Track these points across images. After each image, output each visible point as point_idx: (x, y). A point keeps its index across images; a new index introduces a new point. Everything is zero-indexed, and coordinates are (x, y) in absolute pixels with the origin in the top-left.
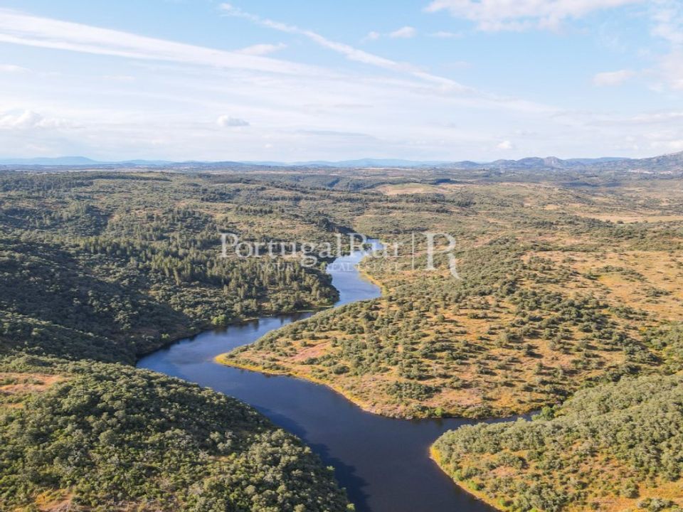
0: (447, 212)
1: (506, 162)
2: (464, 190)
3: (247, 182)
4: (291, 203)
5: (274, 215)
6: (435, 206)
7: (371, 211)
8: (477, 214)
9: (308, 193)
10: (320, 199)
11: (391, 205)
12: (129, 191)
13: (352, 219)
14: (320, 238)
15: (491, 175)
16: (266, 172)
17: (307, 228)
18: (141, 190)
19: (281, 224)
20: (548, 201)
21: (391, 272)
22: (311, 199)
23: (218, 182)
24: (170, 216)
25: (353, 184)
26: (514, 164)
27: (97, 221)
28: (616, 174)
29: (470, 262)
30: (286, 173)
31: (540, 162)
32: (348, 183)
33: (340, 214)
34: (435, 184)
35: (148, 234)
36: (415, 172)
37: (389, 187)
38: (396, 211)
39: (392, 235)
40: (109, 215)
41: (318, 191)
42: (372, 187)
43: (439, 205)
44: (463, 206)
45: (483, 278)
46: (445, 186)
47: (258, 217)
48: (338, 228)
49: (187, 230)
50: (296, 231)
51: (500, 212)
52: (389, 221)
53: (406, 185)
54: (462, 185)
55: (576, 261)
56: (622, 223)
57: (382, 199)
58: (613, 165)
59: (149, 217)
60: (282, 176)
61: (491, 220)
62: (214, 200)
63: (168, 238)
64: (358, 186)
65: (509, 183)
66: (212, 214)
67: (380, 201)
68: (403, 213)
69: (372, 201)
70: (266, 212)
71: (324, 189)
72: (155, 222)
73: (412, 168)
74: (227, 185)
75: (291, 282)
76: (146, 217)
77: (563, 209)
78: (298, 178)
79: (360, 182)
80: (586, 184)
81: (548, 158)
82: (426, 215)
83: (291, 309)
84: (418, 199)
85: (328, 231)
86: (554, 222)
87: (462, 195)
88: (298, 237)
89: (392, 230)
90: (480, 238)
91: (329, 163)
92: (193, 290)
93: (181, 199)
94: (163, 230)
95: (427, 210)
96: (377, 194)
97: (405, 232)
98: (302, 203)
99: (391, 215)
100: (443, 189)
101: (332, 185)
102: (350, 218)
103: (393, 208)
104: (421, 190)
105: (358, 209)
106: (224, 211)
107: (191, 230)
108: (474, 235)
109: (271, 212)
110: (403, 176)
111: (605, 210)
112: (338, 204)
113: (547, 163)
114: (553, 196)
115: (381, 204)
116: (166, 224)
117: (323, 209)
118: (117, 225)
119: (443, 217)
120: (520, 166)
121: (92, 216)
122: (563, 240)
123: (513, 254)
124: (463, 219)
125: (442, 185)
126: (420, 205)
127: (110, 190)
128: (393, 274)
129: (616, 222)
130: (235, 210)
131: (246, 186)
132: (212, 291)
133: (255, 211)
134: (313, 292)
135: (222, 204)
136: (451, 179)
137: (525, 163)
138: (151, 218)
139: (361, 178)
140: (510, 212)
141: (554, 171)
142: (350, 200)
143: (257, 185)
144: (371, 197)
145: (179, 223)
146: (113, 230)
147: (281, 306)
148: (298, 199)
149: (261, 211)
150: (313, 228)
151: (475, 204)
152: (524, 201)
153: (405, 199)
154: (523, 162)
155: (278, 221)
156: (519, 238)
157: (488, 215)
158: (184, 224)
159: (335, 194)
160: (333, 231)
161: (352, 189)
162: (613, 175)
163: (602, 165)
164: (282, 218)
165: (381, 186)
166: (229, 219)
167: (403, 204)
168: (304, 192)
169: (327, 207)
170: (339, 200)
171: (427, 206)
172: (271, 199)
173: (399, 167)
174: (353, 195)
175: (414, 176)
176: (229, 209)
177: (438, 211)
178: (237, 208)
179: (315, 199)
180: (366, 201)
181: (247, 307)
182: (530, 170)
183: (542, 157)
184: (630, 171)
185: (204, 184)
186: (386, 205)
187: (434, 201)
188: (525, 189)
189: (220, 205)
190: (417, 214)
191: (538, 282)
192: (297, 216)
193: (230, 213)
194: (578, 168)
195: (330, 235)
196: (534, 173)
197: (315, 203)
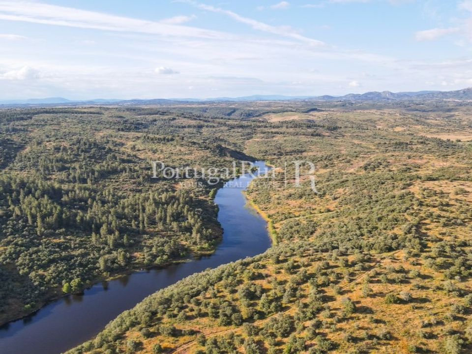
0: (320, 135)
1: (354, 96)
2: (329, 117)
3: (163, 113)
4: (195, 131)
5: (175, 143)
6: (310, 130)
7: (258, 135)
8: (343, 136)
9: (209, 122)
10: (218, 127)
11: (274, 130)
12: (59, 124)
13: (243, 143)
14: (213, 163)
15: (347, 104)
16: (183, 106)
17: (202, 154)
18: (69, 122)
19: (180, 150)
20: (395, 124)
21: (276, 201)
22: (211, 127)
23: (140, 114)
24: (75, 147)
25: (246, 114)
26: (360, 97)
27: (7, 153)
28: (437, 102)
29: (356, 193)
30: (197, 106)
31: (378, 95)
32: (242, 113)
33: (233, 138)
34: (306, 112)
35: (50, 165)
36: (291, 104)
37: (273, 115)
38: (278, 135)
39: (276, 157)
40: (22, 147)
41: (218, 120)
42: (260, 115)
43: (313, 130)
44: (331, 130)
45: (380, 219)
46: (314, 114)
47: (162, 145)
48: (229, 152)
49: (89, 161)
50: (192, 157)
51: (362, 134)
52: (273, 144)
53: (286, 113)
54: (327, 113)
55: (468, 192)
56: (460, 141)
57: (268, 125)
58: (431, 96)
59: (56, 149)
60: (193, 109)
61: (356, 142)
62: (129, 130)
63: (68, 168)
64: (249, 115)
65: (361, 111)
66: (123, 142)
67: (266, 127)
68: (284, 137)
69: (259, 127)
70: (168, 140)
71: (222, 118)
72: (60, 154)
73: (288, 101)
74: (147, 116)
75: (171, 221)
76: (53, 149)
77: (409, 130)
78: (205, 110)
79: (251, 112)
80: (417, 110)
81: (384, 92)
82: (303, 139)
83: (166, 260)
84: (296, 125)
85: (221, 156)
86: (408, 142)
87: (328, 121)
88: (193, 163)
89: (276, 152)
90: (354, 161)
91: (231, 98)
92: (55, 241)
93: (100, 130)
94: (66, 162)
95: (304, 135)
96: (263, 122)
97: (287, 154)
98: (204, 130)
99: (274, 139)
100: (313, 116)
101: (229, 114)
102: (241, 141)
103: (275, 133)
104: (296, 117)
105: (248, 134)
106: (134, 140)
107: (93, 160)
108: (348, 158)
109: (172, 140)
110: (282, 106)
111: (443, 131)
112: (232, 130)
113: (383, 95)
114: (397, 120)
115: (266, 130)
116: (71, 154)
117: (220, 134)
118: (25, 157)
119: (317, 141)
120: (364, 98)
121: (4, 149)
122: (432, 162)
123: (401, 184)
124: (333, 141)
125: (311, 113)
126: (298, 130)
127: (43, 123)
128: (278, 204)
129: (454, 141)
130: (143, 138)
131: (161, 117)
132: (78, 240)
133: (159, 139)
134: (194, 235)
135: (133, 133)
136: (318, 109)
137: (367, 96)
138: (57, 149)
139: (252, 109)
140: (370, 134)
141: (390, 101)
142: (242, 127)
143: (170, 116)
144: (258, 124)
145: (83, 154)
146: (21, 161)
147: (155, 257)
148: (201, 127)
149: (164, 139)
150: (208, 153)
151: (341, 128)
152: (376, 124)
153: (285, 125)
154: (366, 95)
155: (178, 148)
156: (390, 161)
157: (352, 137)
158: (87, 155)
159: (230, 122)
160: (225, 155)
161: (245, 117)
162: (434, 103)
163: (423, 96)
164: (182, 145)
165: (267, 114)
166: (136, 146)
167: (283, 129)
168: (206, 121)
169: (222, 133)
170: (232, 127)
171: (303, 131)
172: (179, 128)
173: (279, 101)
174: (245, 123)
175: (290, 107)
176: (138, 138)
177: (312, 135)
178: (145, 137)
179: (214, 127)
180: (254, 127)
181: (113, 262)
182: (374, 101)
183: (380, 91)
184: (445, 100)
185: (128, 116)
186: (270, 131)
187: (309, 127)
188: (375, 114)
189: (132, 134)
190: (295, 138)
191: (445, 225)
192: (194, 143)
193: (139, 141)
194: (406, 98)
195: (222, 160)
196: (376, 103)
197: (214, 129)
